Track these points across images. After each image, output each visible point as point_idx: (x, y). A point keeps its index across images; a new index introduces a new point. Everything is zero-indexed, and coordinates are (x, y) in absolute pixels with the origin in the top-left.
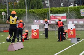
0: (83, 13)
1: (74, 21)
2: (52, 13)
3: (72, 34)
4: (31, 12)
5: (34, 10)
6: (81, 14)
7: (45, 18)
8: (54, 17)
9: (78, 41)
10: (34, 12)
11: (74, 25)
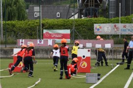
0: (98, 30)
1: (87, 44)
2: (44, 27)
3: (84, 66)
4: (8, 24)
5: (13, 22)
6: (95, 31)
7: (32, 35)
8: (50, 34)
9: (99, 79)
10: (14, 26)
11: (89, 51)
